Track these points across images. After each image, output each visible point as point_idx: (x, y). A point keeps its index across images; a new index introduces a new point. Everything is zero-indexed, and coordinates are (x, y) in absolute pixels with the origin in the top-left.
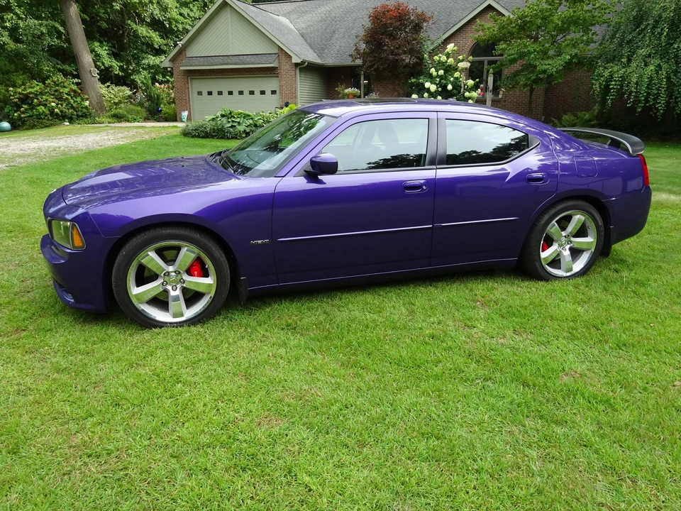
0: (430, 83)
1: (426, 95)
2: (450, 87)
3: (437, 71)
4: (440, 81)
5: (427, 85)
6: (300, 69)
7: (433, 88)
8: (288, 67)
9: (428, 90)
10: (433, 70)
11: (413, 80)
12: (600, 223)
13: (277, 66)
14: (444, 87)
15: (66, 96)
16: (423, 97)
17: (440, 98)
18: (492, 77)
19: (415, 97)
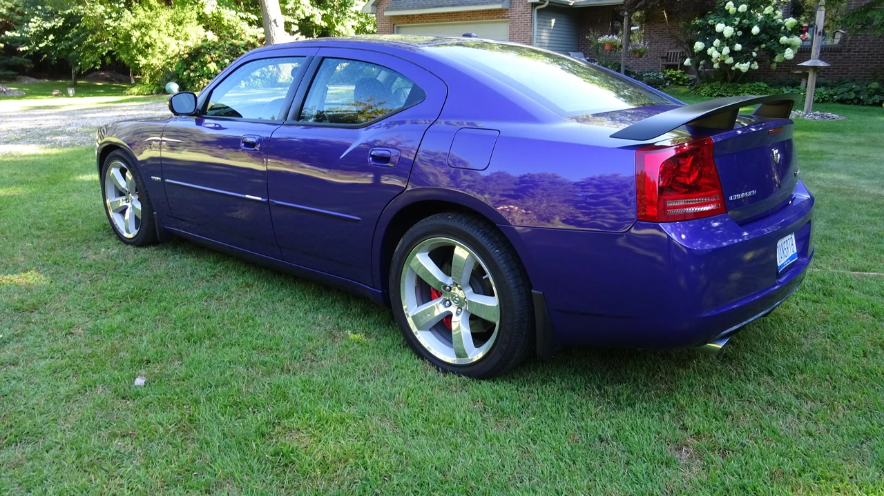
0: (723, 25)
1: (717, 42)
2: (756, 30)
3: (737, 6)
4: (740, 22)
5: (720, 27)
6: (538, 10)
7: (728, 31)
8: (521, 8)
9: (721, 35)
10: (730, 6)
11: (698, 21)
13: (507, 8)
14: (747, 30)
15: (242, 50)
16: (712, 45)
17: (738, 47)
18: (823, 12)
19: (699, 46)
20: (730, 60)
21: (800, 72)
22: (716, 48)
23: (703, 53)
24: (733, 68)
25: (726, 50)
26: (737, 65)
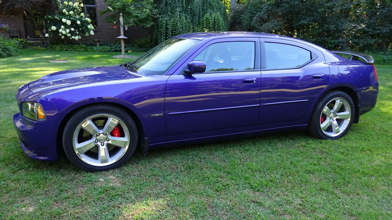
0: (65, 19)
1: (63, 27)
2: (79, 22)
3: (68, 11)
7: (69, 22)
9: (65, 24)
10: (64, 11)
11: (50, 17)
12: (352, 102)
16: (61, 28)
17: (73, 29)
18: (122, 18)
19: (54, 28)
20: (69, 35)
21: (97, 40)
22: (63, 29)
23: (57, 31)
24: (71, 38)
25: (68, 31)
26: (73, 37)
